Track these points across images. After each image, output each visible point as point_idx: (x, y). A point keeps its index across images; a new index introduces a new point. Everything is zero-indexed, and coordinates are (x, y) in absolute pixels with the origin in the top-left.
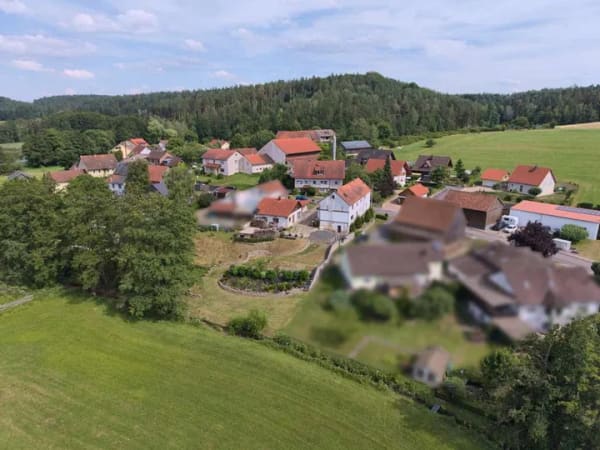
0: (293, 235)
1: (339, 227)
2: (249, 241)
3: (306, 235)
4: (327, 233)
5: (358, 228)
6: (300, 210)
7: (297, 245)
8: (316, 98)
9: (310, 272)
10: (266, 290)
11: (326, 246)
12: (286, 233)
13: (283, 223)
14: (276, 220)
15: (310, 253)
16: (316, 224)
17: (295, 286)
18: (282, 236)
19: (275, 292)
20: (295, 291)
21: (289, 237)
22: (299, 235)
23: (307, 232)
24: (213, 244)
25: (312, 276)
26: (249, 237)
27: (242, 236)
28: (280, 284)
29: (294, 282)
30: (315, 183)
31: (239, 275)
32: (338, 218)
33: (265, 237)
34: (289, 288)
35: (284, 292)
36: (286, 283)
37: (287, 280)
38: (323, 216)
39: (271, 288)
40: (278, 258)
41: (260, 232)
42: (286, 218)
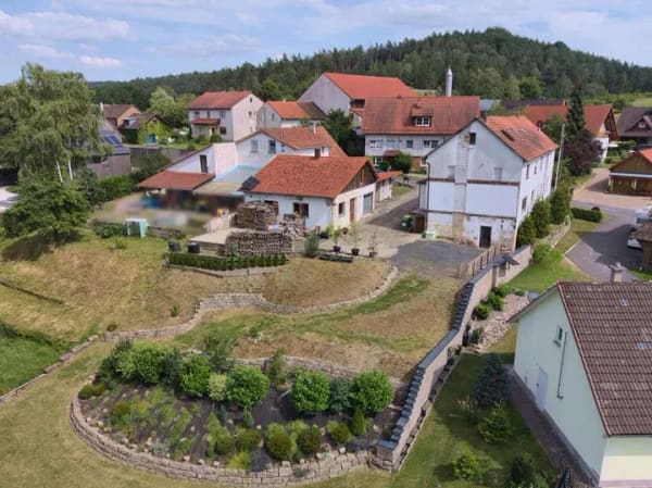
0: (346, 249)
1: (486, 232)
2: (210, 264)
3: (386, 250)
4: (450, 249)
5: (540, 235)
6: (371, 188)
7: (358, 279)
8: (409, 61)
9: (395, 383)
10: (220, 452)
11: (452, 286)
12: (326, 245)
13: (321, 217)
14: (302, 210)
15: (397, 308)
16: (417, 223)
17: (334, 440)
18: (310, 253)
19: (254, 467)
20: (334, 462)
21: (335, 256)
22: (364, 250)
23: (389, 243)
24: (114, 270)
25: (404, 398)
26: (213, 254)
27: (193, 249)
28: (276, 429)
29: (333, 425)
30: (410, 144)
31: (139, 381)
32: (485, 201)
33: (260, 252)
34: (308, 449)
35: (286, 469)
36: (301, 425)
37: (306, 416)
38: (439, 197)
39: (238, 446)
40: (288, 320)
41: (244, 238)
42: (330, 201)
